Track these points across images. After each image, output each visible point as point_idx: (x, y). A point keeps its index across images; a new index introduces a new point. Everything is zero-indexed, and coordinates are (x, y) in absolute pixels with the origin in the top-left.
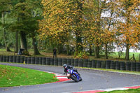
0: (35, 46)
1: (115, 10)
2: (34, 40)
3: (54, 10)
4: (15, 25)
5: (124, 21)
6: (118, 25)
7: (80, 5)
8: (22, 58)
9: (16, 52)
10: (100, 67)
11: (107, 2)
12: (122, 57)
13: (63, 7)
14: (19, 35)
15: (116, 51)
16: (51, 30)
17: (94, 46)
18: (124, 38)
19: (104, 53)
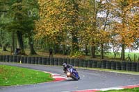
0: (32, 46)
1: (111, 10)
2: (31, 40)
3: (51, 10)
4: (12, 25)
5: (119, 22)
6: (113, 26)
7: (76, 5)
8: (18, 57)
9: (13, 52)
10: (96, 67)
11: (103, 3)
12: (118, 57)
13: (59, 8)
14: (15, 35)
15: (112, 51)
16: (47, 29)
17: (90, 46)
18: (120, 38)
19: (100, 53)
